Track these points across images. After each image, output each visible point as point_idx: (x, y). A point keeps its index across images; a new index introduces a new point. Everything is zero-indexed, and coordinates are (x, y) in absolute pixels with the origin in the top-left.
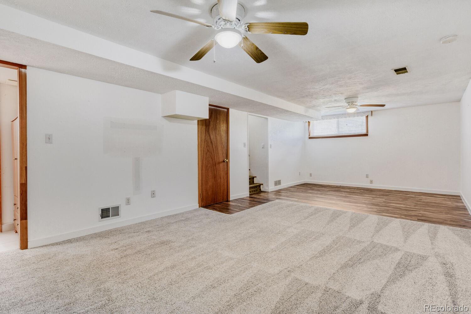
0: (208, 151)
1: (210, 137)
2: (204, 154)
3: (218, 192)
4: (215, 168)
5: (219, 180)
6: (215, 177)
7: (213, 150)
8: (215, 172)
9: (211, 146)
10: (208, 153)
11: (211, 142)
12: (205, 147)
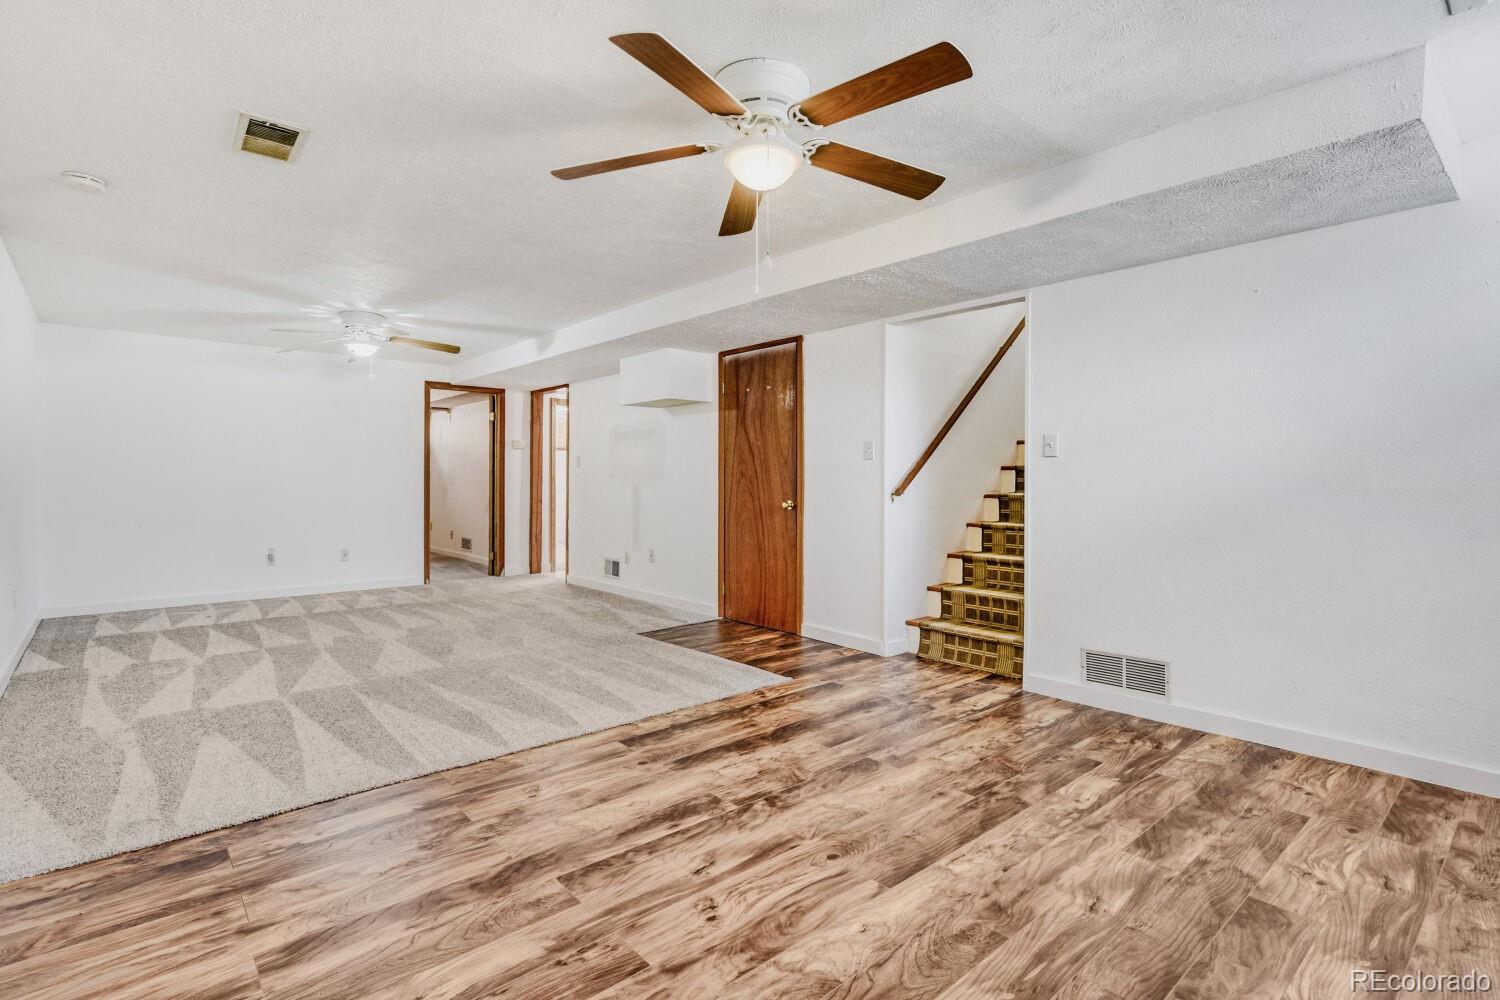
0: (743, 475)
1: (747, 436)
2: (734, 484)
3: (767, 595)
4: (760, 524)
5: (772, 563)
6: (760, 551)
7: (756, 472)
8: (761, 536)
9: (750, 460)
10: (743, 481)
11: (751, 451)
12: (736, 465)
